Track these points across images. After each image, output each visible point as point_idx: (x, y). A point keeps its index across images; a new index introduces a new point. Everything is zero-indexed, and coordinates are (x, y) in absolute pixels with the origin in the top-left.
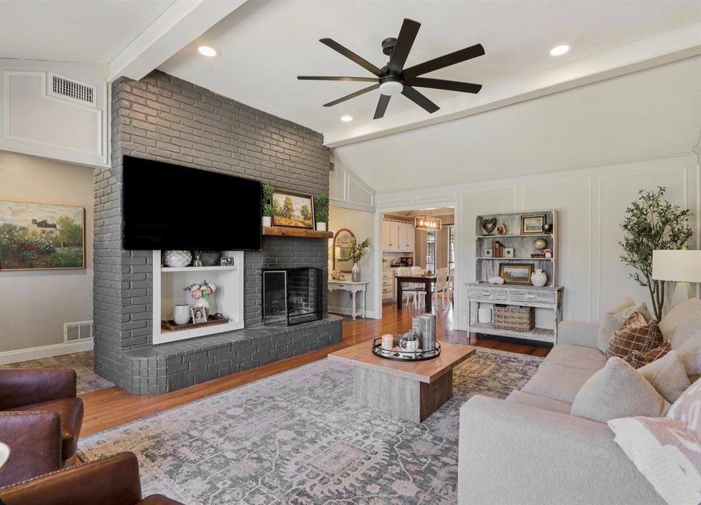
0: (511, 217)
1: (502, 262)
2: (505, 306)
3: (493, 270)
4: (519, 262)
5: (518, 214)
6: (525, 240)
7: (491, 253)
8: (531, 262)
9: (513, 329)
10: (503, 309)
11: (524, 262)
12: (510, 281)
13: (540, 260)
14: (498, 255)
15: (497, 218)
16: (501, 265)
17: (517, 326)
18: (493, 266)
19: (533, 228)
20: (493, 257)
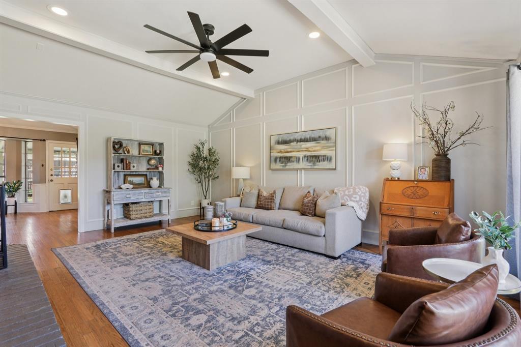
0: (132, 142)
1: (126, 173)
2: (139, 203)
3: (118, 179)
4: (137, 173)
5: (137, 141)
6: (141, 158)
7: (120, 168)
8: (145, 173)
9: (146, 217)
10: (138, 205)
11: (140, 173)
12: (137, 186)
13: (150, 172)
14: (125, 168)
15: (123, 142)
16: (125, 175)
17: (148, 214)
18: (118, 177)
19: (147, 151)
20: (123, 169)
